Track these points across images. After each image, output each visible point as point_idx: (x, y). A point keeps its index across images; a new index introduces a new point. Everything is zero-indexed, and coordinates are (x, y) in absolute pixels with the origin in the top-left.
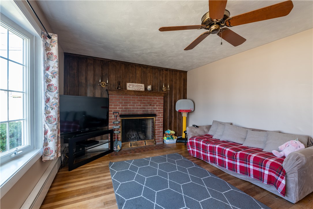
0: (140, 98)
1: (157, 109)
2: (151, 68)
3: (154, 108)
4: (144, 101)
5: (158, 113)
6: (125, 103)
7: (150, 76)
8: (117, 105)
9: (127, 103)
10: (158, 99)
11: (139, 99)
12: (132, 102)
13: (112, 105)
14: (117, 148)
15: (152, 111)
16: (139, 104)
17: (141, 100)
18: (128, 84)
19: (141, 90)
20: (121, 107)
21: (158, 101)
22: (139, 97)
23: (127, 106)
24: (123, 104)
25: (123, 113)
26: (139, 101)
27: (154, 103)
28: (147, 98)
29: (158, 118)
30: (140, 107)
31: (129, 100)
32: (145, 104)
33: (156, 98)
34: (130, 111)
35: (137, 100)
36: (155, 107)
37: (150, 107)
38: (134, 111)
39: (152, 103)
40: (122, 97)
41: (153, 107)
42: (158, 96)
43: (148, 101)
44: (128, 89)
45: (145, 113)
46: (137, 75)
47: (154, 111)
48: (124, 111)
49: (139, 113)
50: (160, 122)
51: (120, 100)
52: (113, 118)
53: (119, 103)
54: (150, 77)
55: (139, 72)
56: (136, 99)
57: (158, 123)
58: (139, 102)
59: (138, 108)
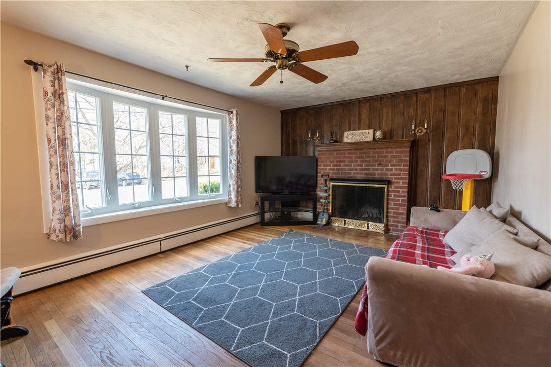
0: (360, 153)
1: (394, 172)
2: (389, 98)
3: (387, 170)
4: (366, 157)
5: (395, 179)
6: (337, 162)
7: (387, 112)
8: (327, 166)
9: (341, 162)
10: (397, 152)
11: (358, 155)
12: (347, 160)
13: (321, 166)
14: (322, 221)
15: (382, 174)
16: (359, 163)
17: (362, 157)
18: (346, 134)
19: (367, 140)
20: (331, 167)
21: (395, 157)
22: (358, 152)
23: (340, 166)
24: (335, 163)
25: (335, 176)
26: (359, 158)
27: (386, 161)
28: (373, 153)
29: (394, 188)
30: (360, 167)
31: (344, 157)
32: (370, 164)
33: (392, 152)
34: (345, 173)
35: (356, 157)
36: (389, 167)
37: (380, 167)
38: (350, 173)
39: (383, 161)
40: (333, 154)
41: (384, 168)
42: (396, 148)
43: (374, 157)
44: (346, 140)
45: (369, 177)
46: (363, 117)
47: (386, 174)
48: (336, 173)
49: (359, 177)
50: (399, 196)
51: (330, 158)
52: (322, 182)
53: (330, 162)
54: (387, 115)
55: (365, 111)
56: (354, 156)
57: (395, 196)
58: (359, 160)
59: (356, 170)
